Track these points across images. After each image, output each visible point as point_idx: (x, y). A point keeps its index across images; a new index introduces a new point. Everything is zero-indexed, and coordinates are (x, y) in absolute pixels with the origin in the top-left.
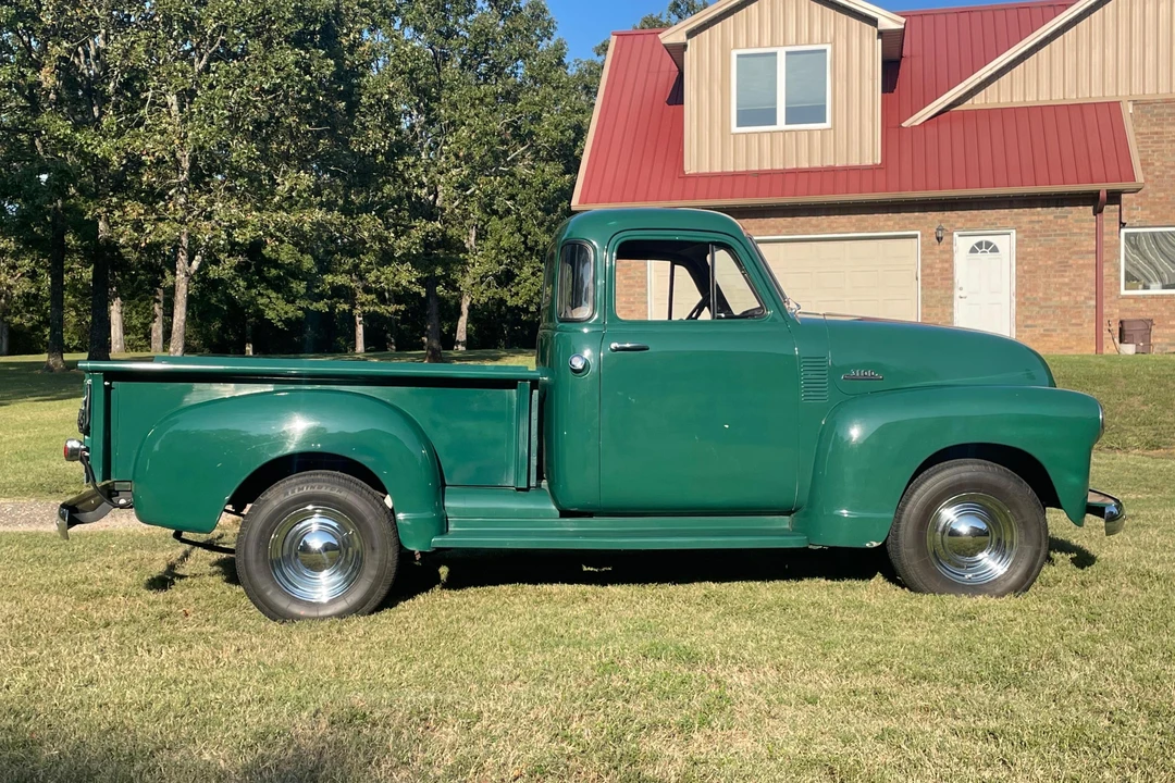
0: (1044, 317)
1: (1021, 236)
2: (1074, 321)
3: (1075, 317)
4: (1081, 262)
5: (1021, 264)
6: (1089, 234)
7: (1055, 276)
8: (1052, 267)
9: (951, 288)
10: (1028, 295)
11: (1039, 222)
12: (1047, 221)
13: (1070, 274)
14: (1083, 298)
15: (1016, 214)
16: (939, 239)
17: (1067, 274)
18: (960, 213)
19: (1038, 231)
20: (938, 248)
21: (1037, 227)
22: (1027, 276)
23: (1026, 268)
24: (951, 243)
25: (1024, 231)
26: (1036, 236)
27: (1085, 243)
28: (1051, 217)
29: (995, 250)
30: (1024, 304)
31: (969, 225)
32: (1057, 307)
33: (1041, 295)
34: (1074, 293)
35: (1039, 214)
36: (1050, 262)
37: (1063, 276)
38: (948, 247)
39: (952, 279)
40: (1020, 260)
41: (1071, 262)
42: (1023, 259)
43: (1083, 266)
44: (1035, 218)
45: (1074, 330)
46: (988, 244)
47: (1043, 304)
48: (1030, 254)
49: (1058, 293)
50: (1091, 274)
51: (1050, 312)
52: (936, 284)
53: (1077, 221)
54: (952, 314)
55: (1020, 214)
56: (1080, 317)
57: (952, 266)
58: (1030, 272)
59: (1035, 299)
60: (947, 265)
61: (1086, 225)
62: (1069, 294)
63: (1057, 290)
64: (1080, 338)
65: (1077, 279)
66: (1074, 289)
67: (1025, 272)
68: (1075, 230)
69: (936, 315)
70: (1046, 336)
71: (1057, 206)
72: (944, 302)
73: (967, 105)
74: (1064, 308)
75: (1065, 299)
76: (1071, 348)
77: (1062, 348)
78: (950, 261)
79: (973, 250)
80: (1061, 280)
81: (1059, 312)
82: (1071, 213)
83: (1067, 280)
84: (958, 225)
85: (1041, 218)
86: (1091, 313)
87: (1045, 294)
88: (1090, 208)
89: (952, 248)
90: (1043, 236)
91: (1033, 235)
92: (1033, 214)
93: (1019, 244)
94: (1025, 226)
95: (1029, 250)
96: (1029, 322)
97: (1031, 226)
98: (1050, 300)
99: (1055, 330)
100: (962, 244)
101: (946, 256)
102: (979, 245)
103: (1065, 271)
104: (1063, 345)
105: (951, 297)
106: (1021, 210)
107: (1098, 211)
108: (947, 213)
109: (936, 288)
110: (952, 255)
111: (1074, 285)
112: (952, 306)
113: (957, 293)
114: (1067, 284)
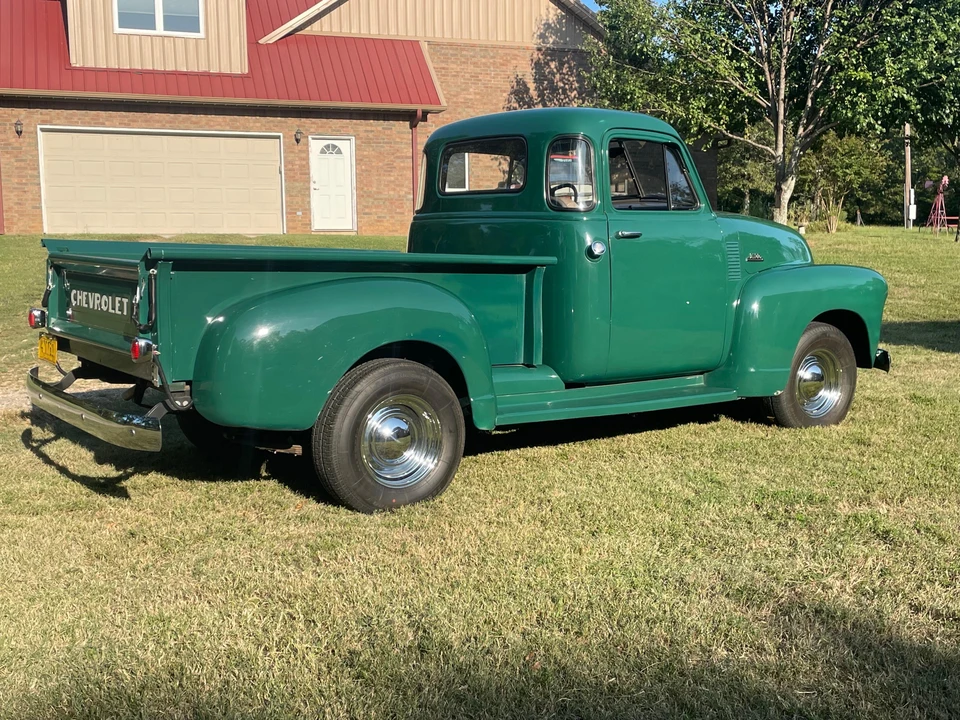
0: (378, 207)
1: (359, 142)
2: (398, 210)
3: (399, 208)
4: (402, 165)
5: (359, 164)
6: (406, 143)
7: (384, 175)
8: (382, 168)
9: (309, 182)
10: (365, 189)
11: (372, 131)
12: (377, 131)
13: (395, 173)
14: (404, 193)
15: (355, 124)
16: (298, 141)
17: (393, 173)
18: (313, 120)
19: (371, 139)
20: (296, 148)
21: (371, 135)
22: (364, 174)
23: (363, 167)
24: (307, 145)
25: (362, 138)
26: (370, 143)
27: (405, 150)
28: (380, 128)
29: (339, 152)
30: (363, 196)
31: (320, 131)
32: (386, 199)
33: (374, 189)
34: (398, 189)
35: (371, 125)
36: (381, 164)
37: (389, 175)
38: (305, 148)
39: (309, 174)
40: (359, 161)
41: (395, 164)
42: (361, 160)
43: (404, 168)
44: (369, 128)
45: (398, 217)
46: (334, 147)
47: (376, 196)
48: (365, 156)
49: (386, 189)
50: (409, 174)
51: (381, 203)
52: (296, 177)
53: (399, 132)
54: (309, 202)
55: (358, 124)
56: (402, 207)
57: (308, 163)
58: (367, 171)
59: (370, 192)
60: (304, 163)
61: (405, 136)
62: (394, 190)
63: (387, 186)
64: (402, 224)
65: (400, 178)
66: (398, 185)
67: (362, 170)
68: (398, 140)
69: (297, 203)
70: (379, 221)
71: (385, 120)
72: (303, 192)
73: (307, 31)
74: (390, 200)
75: (392, 193)
76: (396, 231)
77: (389, 232)
78: (307, 159)
79: (323, 152)
80: (388, 178)
81: (387, 203)
82: (394, 126)
83: (392, 178)
84: (312, 130)
85: (373, 129)
87: (378, 188)
88: (408, 123)
89: (308, 148)
90: (374, 143)
91: (368, 141)
92: (367, 125)
93: (358, 148)
94: (362, 134)
95: (365, 153)
96: (367, 210)
97: (365, 134)
98: (381, 193)
99: (385, 217)
100: (315, 146)
101: (304, 155)
102: (327, 147)
103: (391, 171)
104: (390, 229)
105: (309, 189)
106: (358, 121)
107: (413, 126)
108: (303, 120)
109: (296, 181)
110: (308, 155)
111: (397, 183)
112: (309, 196)
113: (312, 186)
114: (392, 182)
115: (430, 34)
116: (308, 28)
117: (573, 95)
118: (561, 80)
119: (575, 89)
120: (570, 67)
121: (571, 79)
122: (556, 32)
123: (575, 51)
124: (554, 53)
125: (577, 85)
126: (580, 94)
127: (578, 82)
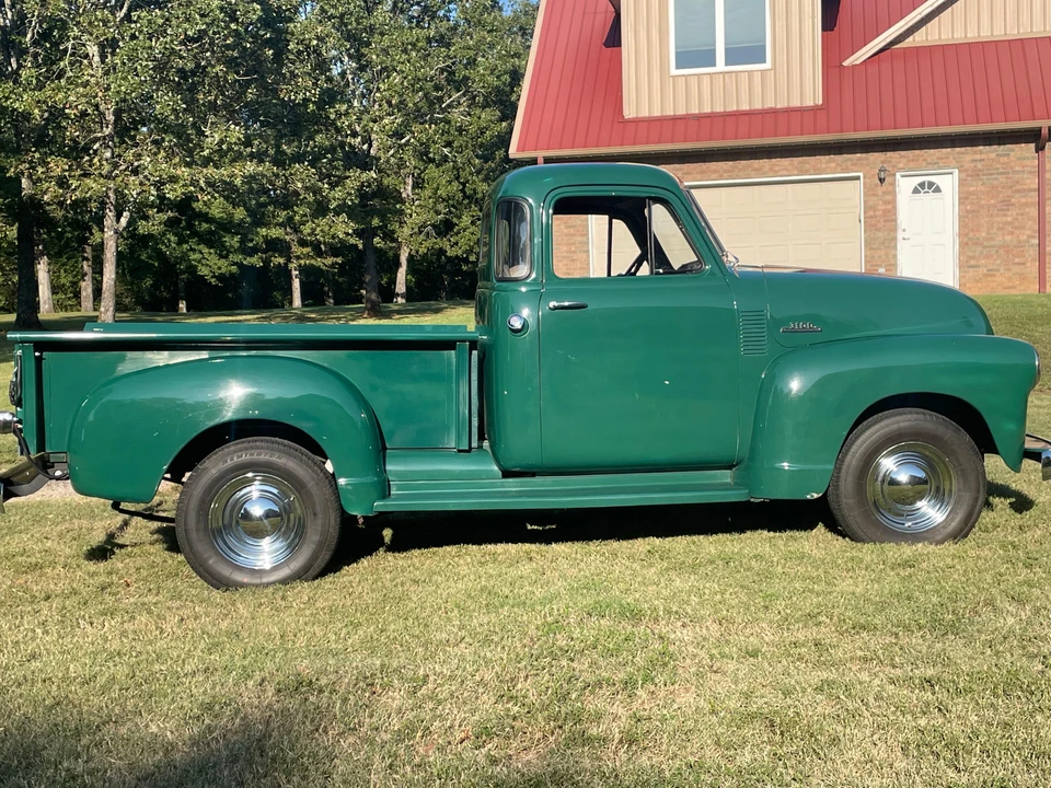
0: (987, 257)
1: (963, 175)
2: (1017, 260)
3: (1018, 256)
4: (1023, 200)
5: (964, 203)
6: (1030, 172)
7: (998, 215)
8: (994, 206)
9: (895, 230)
10: (971, 235)
11: (981, 160)
12: (989, 159)
13: (1013, 212)
14: (1025, 237)
15: (959, 153)
16: (882, 180)
17: (1009, 213)
18: (903, 153)
19: (980, 170)
20: (880, 190)
21: (979, 165)
22: (970, 216)
23: (969, 207)
24: (893, 184)
25: (967, 170)
26: (978, 175)
27: (1028, 181)
28: (993, 156)
29: (938, 190)
30: (967, 244)
31: (912, 165)
32: (1000, 247)
33: (984, 235)
34: (1017, 232)
35: (981, 152)
36: (992, 201)
37: (1005, 215)
38: (891, 188)
39: (895, 220)
40: (963, 199)
41: (1013, 200)
42: (966, 198)
43: (1026, 204)
44: (978, 157)
45: (1016, 269)
46: (931, 184)
47: (985, 243)
48: (972, 193)
49: (1000, 233)
50: (1034, 212)
51: (993, 252)
52: (879, 226)
53: (1019, 159)
54: (895, 256)
55: (963, 153)
56: (1023, 256)
57: (895, 208)
58: (973, 211)
59: (978, 239)
60: (890, 207)
61: (1028, 162)
62: (1012, 233)
63: (999, 229)
64: (1023, 278)
65: (1020, 218)
66: (1017, 228)
67: (967, 211)
68: (1017, 169)
69: (880, 257)
70: (989, 275)
71: (999, 144)
72: (887, 244)
73: (909, 42)
74: (1007, 248)
75: (1008, 238)
76: (1014, 287)
77: (1005, 288)
78: (893, 202)
79: (916, 191)
80: (1004, 219)
81: (1002, 252)
82: (1013, 150)
83: (1009, 219)
84: (901, 165)
85: (983, 157)
86: (1033, 252)
87: (989, 233)
88: (1033, 145)
89: (894, 189)
90: (986, 174)
91: (976, 174)
92: (975, 153)
93: (962, 183)
94: (967, 166)
95: (971, 189)
96: (973, 262)
97: (972, 165)
98: (992, 239)
99: (998, 270)
100: (905, 185)
101: (888, 198)
102: (922, 185)
103: (1008, 210)
104: (1006, 285)
105: (895, 239)
106: (963, 149)
107: (1040, 149)
108: (889, 154)
109: (879, 230)
110: (895, 196)
111: (1016, 224)
112: (895, 248)
113: (900, 235)
114: (1009, 223)
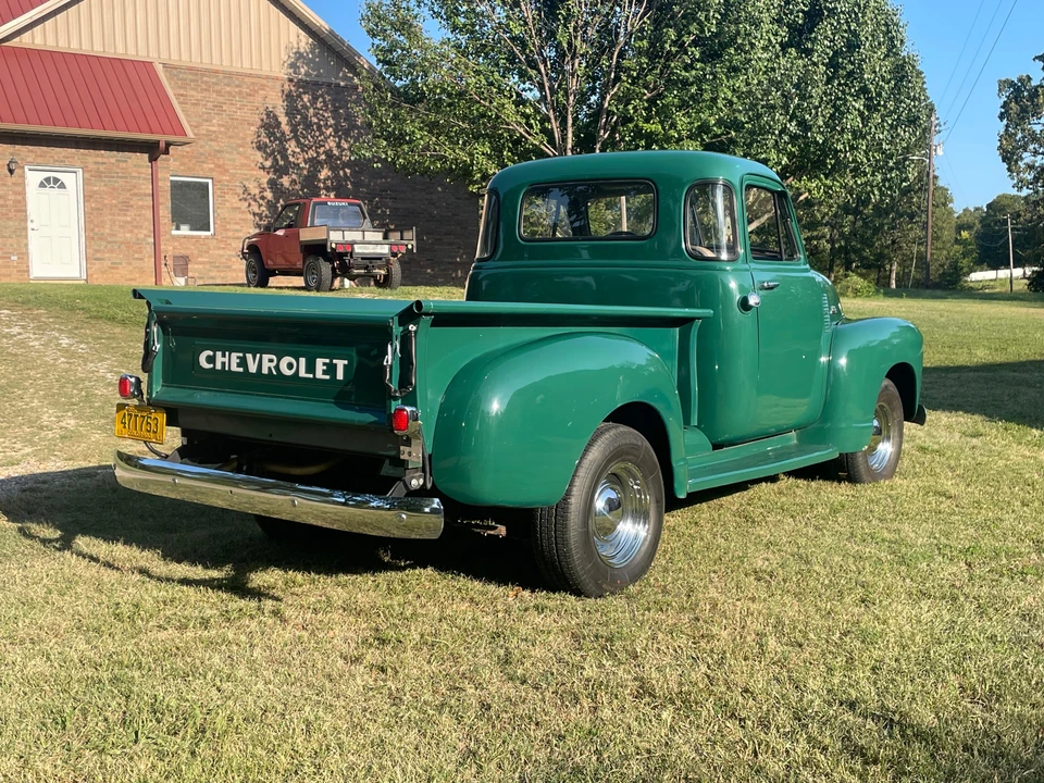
0: (112, 251)
1: (87, 175)
2: (136, 256)
3: (137, 253)
4: (140, 203)
5: (88, 201)
6: (146, 179)
7: (119, 215)
8: (116, 206)
9: (25, 220)
10: (96, 230)
11: (103, 163)
12: (110, 163)
13: (132, 213)
14: (142, 236)
15: (83, 154)
16: (11, 171)
17: (129, 213)
18: (31, 148)
19: (102, 172)
20: (10, 180)
21: (102, 168)
22: (95, 213)
23: (93, 205)
24: (23, 176)
25: (91, 171)
26: (101, 177)
27: (143, 187)
28: (113, 160)
29: (62, 186)
30: (93, 238)
31: (39, 160)
32: (122, 243)
33: (107, 231)
34: (136, 231)
35: (102, 156)
36: (114, 201)
37: (125, 215)
38: (20, 180)
39: (26, 211)
40: (87, 198)
41: (132, 203)
42: (91, 197)
43: (142, 207)
44: (100, 160)
45: (136, 263)
46: (56, 180)
47: (109, 239)
48: (95, 192)
49: (122, 230)
50: (149, 214)
51: (116, 247)
52: (10, 215)
53: (135, 166)
54: (26, 245)
55: (86, 155)
56: (141, 252)
57: (24, 199)
58: (98, 209)
59: (103, 234)
60: (20, 198)
61: (143, 170)
62: (132, 232)
63: (121, 227)
64: (142, 271)
65: (138, 218)
66: (136, 227)
67: (92, 209)
68: (134, 174)
69: (12, 245)
70: (113, 268)
71: (118, 151)
72: (18, 233)
73: (15, 42)
74: (126, 243)
75: (128, 235)
76: (134, 280)
77: (127, 280)
78: (23, 193)
79: (42, 185)
80: (123, 218)
81: (123, 247)
82: (130, 158)
83: (129, 219)
84: (29, 159)
85: (105, 160)
86: (150, 249)
87: (111, 230)
88: (146, 156)
89: (24, 181)
90: (106, 177)
91: (98, 175)
92: (97, 156)
93: (86, 182)
94: (91, 166)
95: (95, 188)
96: (98, 255)
97: (95, 166)
98: (115, 235)
99: (121, 264)
100: (33, 178)
101: (19, 189)
102: (48, 180)
103: (127, 210)
104: (128, 277)
105: (26, 229)
106: (86, 151)
107: (153, 159)
108: (17, 147)
109: (9, 219)
110: (24, 188)
111: (135, 224)
112: (26, 237)
113: (30, 225)
114: (129, 222)
115: (164, 56)
116: (17, 39)
117: (328, 133)
118: (315, 115)
119: (331, 126)
120: (324, 102)
121: (326, 115)
122: (308, 62)
123: (329, 85)
124: (305, 85)
125: (332, 122)
126: (336, 131)
127: (333, 119)
